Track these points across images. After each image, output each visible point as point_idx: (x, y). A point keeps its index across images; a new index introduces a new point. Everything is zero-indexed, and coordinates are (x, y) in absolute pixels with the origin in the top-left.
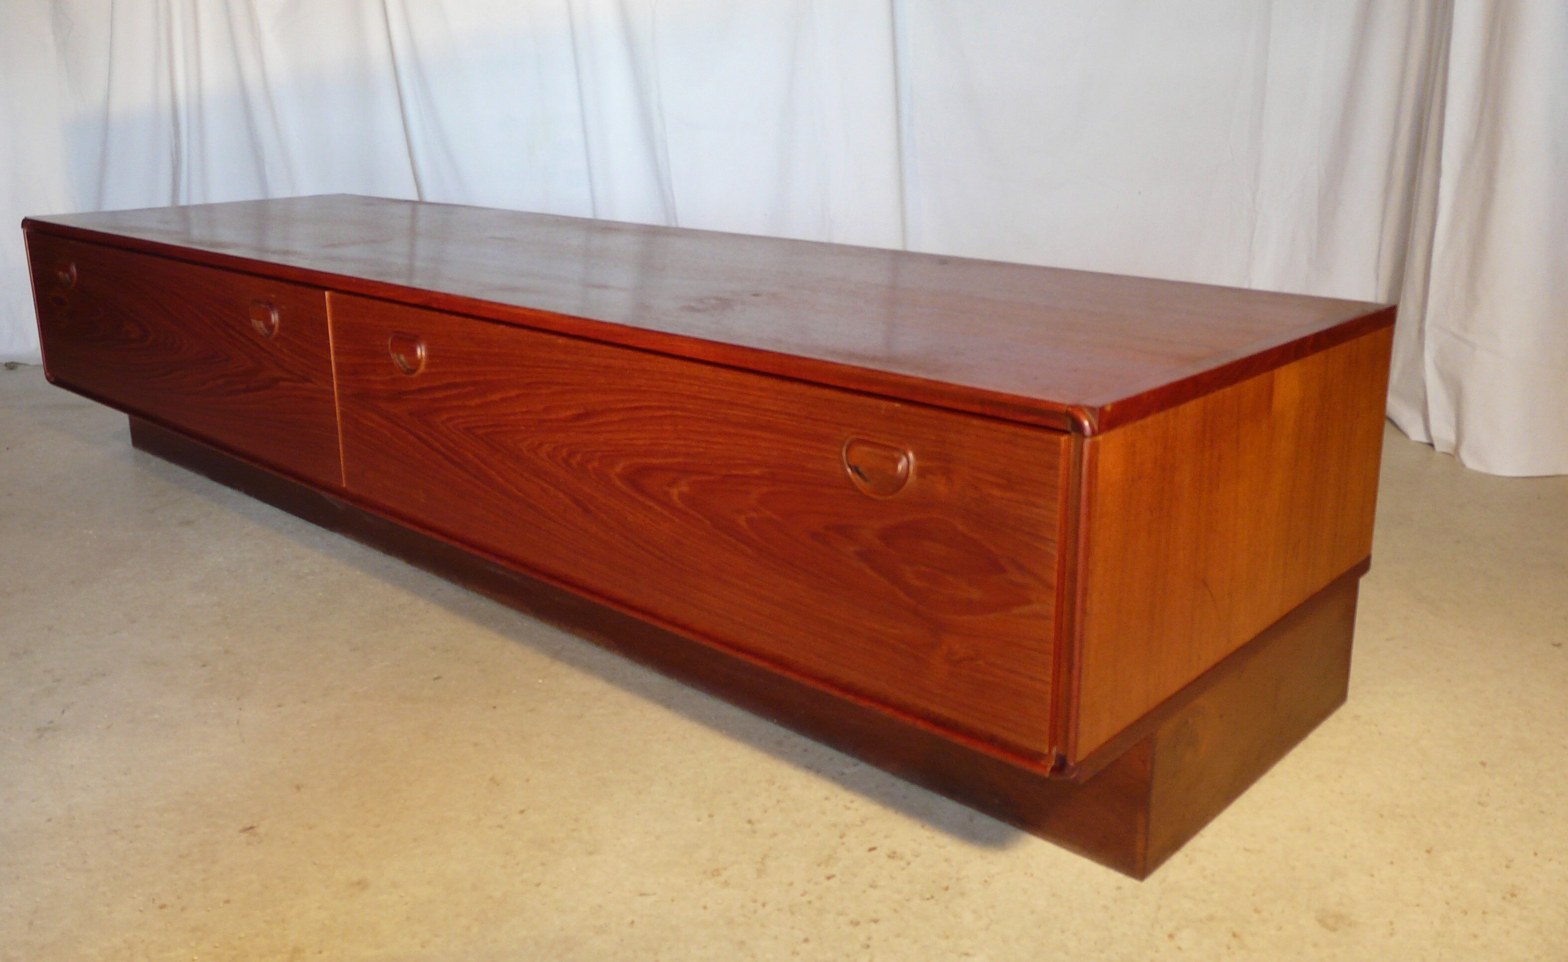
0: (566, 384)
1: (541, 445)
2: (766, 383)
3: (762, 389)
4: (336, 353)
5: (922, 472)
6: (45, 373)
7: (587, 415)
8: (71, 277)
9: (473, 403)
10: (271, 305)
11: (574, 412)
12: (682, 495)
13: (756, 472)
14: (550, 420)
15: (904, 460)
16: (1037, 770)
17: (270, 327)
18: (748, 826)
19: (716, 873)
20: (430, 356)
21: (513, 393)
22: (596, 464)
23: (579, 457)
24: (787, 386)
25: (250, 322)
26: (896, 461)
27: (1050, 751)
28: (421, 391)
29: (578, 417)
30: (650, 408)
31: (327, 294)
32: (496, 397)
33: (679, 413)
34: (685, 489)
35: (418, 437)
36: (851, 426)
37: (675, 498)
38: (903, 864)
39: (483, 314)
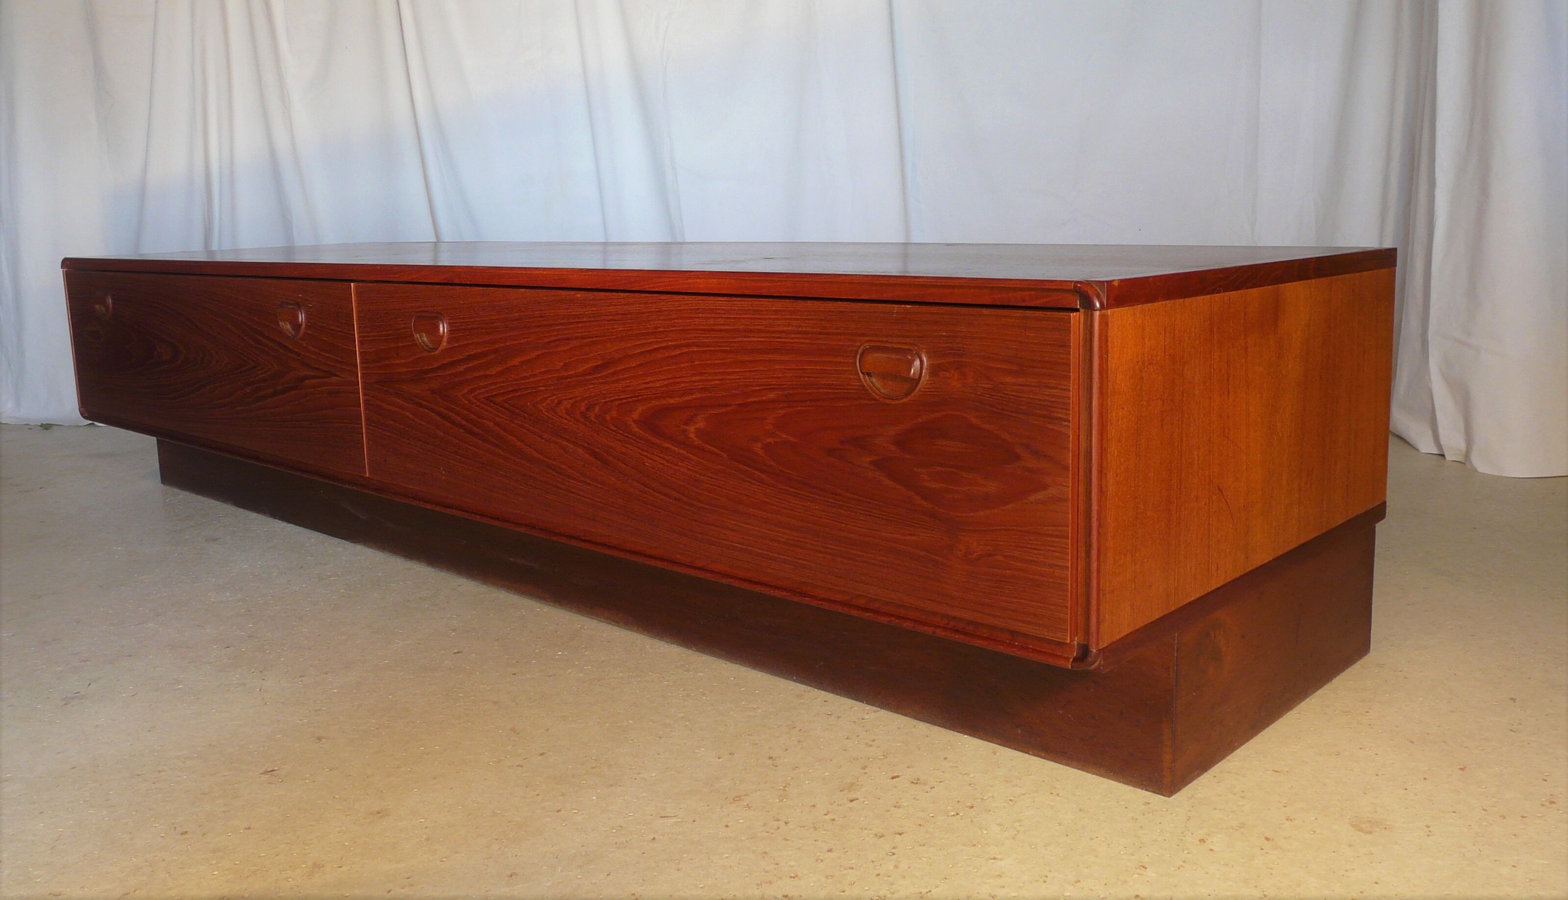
0: (583, 338)
1: (559, 403)
2: (779, 305)
3: (776, 312)
4: (361, 343)
5: (934, 370)
6: (79, 408)
7: (605, 365)
8: (107, 308)
9: (493, 371)
10: (299, 306)
11: (592, 364)
12: (698, 431)
13: (772, 395)
14: (569, 377)
15: (917, 363)
16: (1061, 663)
17: (296, 326)
18: (770, 762)
19: (737, 799)
20: (451, 331)
21: (533, 355)
22: (614, 413)
23: (597, 409)
24: (800, 305)
25: (279, 325)
26: (910, 364)
27: (1072, 640)
28: (443, 367)
29: (597, 368)
30: (666, 348)
31: (352, 284)
32: (516, 361)
33: (695, 349)
34: (701, 425)
35: (440, 414)
36: (863, 335)
37: (692, 436)
38: (927, 788)
39: (504, 282)
